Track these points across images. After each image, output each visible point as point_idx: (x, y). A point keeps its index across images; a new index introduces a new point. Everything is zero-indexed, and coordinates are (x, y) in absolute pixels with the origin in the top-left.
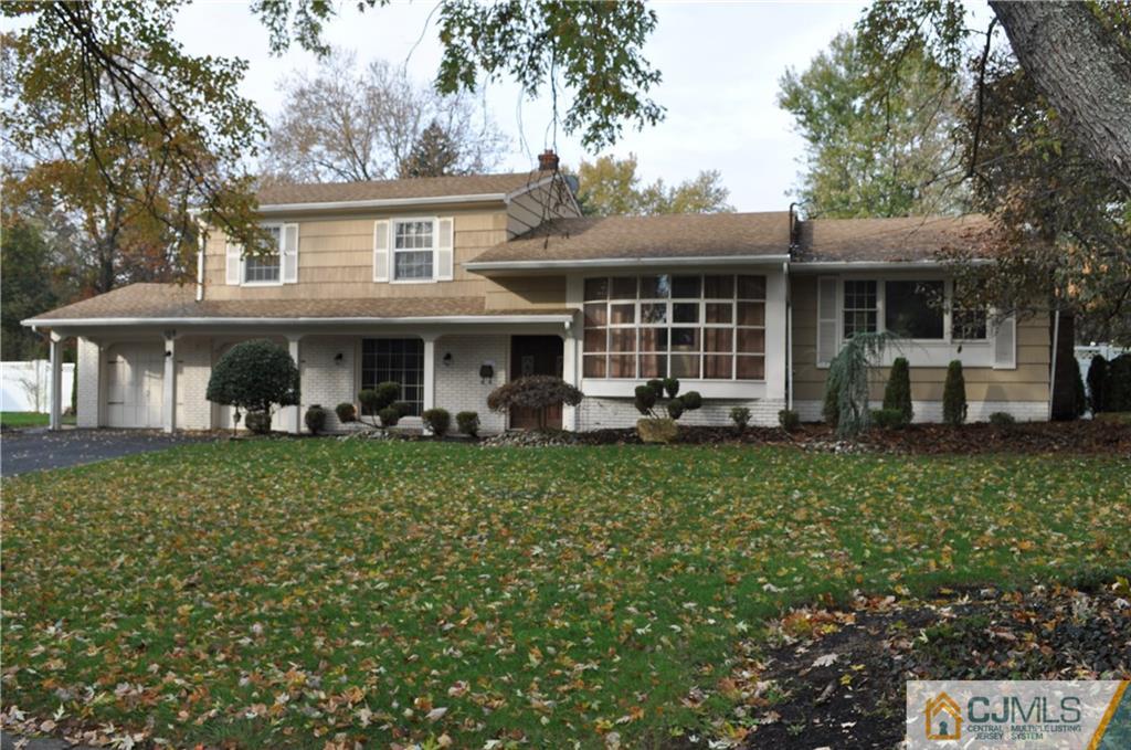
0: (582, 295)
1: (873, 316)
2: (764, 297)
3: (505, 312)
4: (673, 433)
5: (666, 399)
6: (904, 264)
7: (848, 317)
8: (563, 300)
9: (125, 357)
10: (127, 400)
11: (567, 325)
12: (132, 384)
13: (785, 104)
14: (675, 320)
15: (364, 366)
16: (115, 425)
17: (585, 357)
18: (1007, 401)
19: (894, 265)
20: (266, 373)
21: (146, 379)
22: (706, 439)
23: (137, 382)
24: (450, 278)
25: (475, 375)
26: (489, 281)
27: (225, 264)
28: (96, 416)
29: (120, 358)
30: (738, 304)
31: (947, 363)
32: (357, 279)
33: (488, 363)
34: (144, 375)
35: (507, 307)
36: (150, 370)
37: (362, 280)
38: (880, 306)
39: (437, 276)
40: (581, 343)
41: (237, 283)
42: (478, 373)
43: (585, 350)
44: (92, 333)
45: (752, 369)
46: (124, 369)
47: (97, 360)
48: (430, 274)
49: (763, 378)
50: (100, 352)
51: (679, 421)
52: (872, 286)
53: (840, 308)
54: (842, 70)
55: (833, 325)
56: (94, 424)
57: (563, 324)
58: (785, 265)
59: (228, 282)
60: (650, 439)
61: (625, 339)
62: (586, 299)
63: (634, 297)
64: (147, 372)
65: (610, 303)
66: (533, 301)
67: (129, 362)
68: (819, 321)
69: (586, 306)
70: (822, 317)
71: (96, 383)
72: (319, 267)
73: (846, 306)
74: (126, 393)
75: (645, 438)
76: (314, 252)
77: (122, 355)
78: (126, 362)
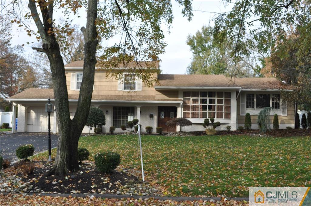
0: (183, 96)
1: (253, 103)
2: (230, 98)
3: (162, 100)
4: (216, 132)
5: (210, 124)
6: (264, 90)
7: (247, 103)
8: (178, 97)
9: (33, 111)
10: (34, 124)
11: (181, 104)
12: (36, 119)
13: (188, 44)
14: (209, 103)
15: (114, 114)
16: (30, 131)
17: (184, 112)
18: (285, 124)
19: (262, 90)
20: (99, 116)
21: (41, 117)
22: (222, 134)
23: (38, 118)
24: (141, 90)
25: (148, 117)
26: (157, 91)
27: (70, 84)
28: (24, 128)
29: (32, 111)
30: (225, 99)
31: (274, 115)
32: (113, 89)
33: (151, 114)
34: (40, 116)
35: (162, 99)
36: (42, 115)
37: (114, 90)
38: (255, 100)
39: (137, 89)
40: (183, 109)
41: (74, 89)
42: (149, 116)
43: (184, 111)
44: (23, 103)
45: (228, 116)
46: (33, 114)
47: (25, 111)
48: (134, 89)
49: (230, 118)
50: (26, 109)
51: (216, 129)
52: (253, 95)
53: (246, 101)
54: (203, 35)
55: (244, 105)
56: (23, 131)
57: (180, 104)
58: (240, 90)
59: (71, 89)
60: (210, 134)
61: (194, 108)
62: (184, 97)
63: (198, 97)
64: (41, 115)
65: (191, 98)
66: (169, 97)
67: (35, 112)
68: (241, 104)
69: (184, 99)
70: (241, 103)
71: (24, 119)
72: (100, 86)
73: (247, 100)
74: (34, 121)
75: (208, 134)
76: (99, 81)
77: (32, 110)
78: (34, 112)
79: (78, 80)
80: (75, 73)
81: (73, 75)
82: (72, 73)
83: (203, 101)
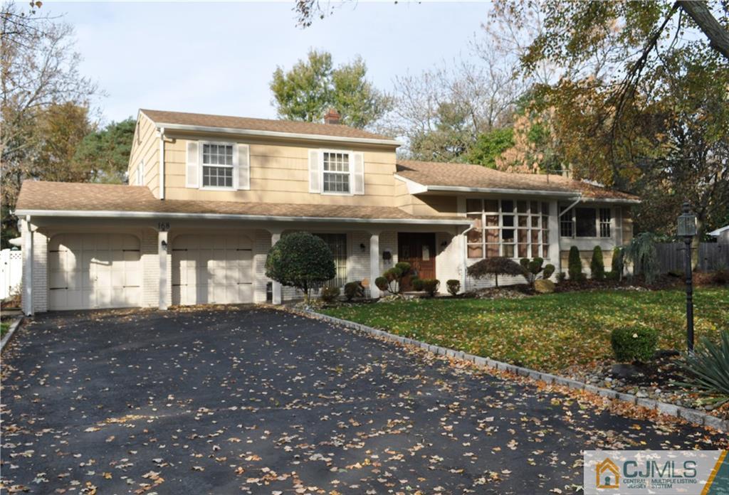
0: (465, 210)
1: (570, 225)
2: (548, 214)
8: (456, 211)
9: (67, 246)
10: (71, 285)
12: (76, 270)
16: (58, 309)
17: (468, 246)
21: (93, 266)
23: (83, 269)
24: (362, 193)
27: (184, 171)
28: (45, 301)
29: (62, 247)
32: (297, 190)
33: (387, 250)
34: (90, 262)
36: (96, 258)
37: (301, 190)
38: (574, 221)
39: (353, 191)
40: (467, 238)
41: (195, 186)
42: (381, 256)
43: (469, 242)
46: (67, 258)
47: (45, 250)
50: (47, 241)
56: (44, 308)
59: (188, 185)
62: (468, 212)
64: (93, 260)
65: (484, 215)
66: (440, 211)
67: (72, 251)
69: (467, 215)
71: (45, 271)
72: (265, 179)
74: (69, 278)
76: (262, 168)
77: (64, 245)
78: (69, 250)
79: (205, 162)
80: (197, 143)
81: (192, 148)
82: (188, 142)
83: (508, 221)
